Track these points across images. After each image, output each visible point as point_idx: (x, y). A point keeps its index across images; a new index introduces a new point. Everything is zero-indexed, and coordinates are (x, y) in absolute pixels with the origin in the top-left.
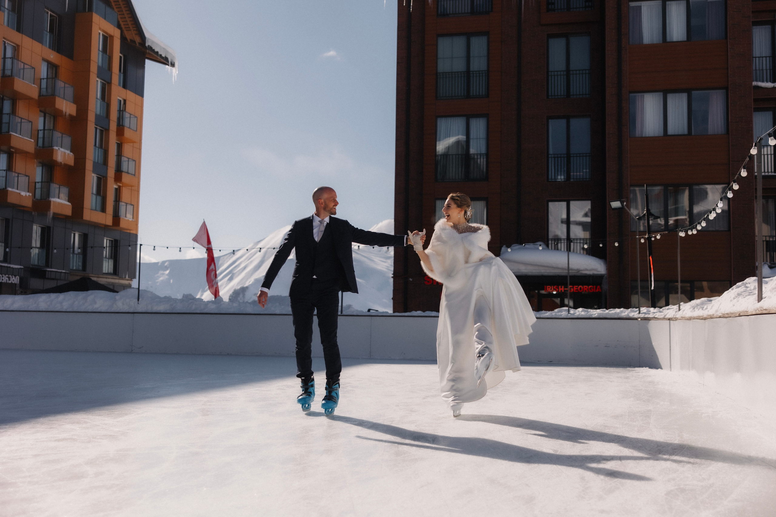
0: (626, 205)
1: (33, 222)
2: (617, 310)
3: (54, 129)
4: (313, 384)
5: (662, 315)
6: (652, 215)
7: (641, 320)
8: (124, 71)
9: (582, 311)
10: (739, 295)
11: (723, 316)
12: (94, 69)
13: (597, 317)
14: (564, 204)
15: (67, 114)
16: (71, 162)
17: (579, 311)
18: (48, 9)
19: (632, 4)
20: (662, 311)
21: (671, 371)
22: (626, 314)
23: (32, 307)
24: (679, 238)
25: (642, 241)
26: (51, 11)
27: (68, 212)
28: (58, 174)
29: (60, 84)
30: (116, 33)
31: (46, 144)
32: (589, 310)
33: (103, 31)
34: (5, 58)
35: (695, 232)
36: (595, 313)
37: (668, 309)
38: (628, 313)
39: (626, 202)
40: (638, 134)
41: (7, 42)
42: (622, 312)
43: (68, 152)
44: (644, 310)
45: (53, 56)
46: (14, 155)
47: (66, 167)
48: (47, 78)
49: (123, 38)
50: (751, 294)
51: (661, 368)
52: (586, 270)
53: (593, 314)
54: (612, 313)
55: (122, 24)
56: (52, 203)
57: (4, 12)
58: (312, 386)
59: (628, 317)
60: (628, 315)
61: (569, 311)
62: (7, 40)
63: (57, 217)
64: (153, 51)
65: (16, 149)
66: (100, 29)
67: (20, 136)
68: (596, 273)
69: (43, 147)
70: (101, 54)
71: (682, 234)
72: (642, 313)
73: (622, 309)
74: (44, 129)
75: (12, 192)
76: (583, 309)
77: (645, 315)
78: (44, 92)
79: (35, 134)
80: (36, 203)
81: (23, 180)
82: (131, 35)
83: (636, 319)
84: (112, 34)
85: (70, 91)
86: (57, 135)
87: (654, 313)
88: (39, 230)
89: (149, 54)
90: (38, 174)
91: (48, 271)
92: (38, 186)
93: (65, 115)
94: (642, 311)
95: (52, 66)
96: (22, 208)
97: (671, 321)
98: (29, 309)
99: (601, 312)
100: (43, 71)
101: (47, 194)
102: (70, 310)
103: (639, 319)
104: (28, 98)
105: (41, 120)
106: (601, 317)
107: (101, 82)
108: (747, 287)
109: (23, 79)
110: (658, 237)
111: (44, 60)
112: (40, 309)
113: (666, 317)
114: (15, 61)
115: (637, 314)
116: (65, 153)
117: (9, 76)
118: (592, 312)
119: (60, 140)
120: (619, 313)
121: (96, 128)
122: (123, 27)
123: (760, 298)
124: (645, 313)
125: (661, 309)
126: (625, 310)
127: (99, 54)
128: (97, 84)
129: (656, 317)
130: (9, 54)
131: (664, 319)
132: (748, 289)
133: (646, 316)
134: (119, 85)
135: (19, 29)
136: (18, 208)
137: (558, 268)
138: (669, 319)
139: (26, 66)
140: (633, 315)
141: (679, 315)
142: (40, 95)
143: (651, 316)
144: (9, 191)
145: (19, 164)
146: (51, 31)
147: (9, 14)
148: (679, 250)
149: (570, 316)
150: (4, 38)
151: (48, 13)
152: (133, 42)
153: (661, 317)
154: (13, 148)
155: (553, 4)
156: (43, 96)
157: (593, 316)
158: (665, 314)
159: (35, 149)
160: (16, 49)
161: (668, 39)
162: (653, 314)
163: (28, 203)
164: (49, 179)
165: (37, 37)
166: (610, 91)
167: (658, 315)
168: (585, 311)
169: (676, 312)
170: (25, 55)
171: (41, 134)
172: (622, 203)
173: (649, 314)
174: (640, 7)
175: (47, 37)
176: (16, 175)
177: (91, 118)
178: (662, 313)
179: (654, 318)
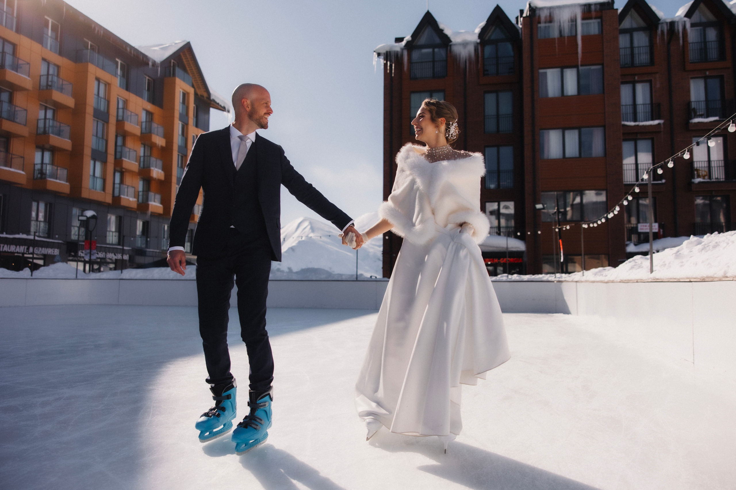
1: (137, 218)
2: (540, 276)
3: (151, 155)
4: (230, 395)
7: (557, 282)
8: (197, 117)
9: (517, 277)
10: (632, 268)
11: (621, 282)
12: (177, 115)
14: (496, 204)
15: (160, 145)
16: (162, 177)
17: (514, 277)
18: (146, 75)
19: (541, 71)
21: (578, 316)
22: (546, 278)
23: (150, 277)
24: (582, 229)
25: (557, 230)
26: (148, 76)
27: (160, 211)
28: (153, 186)
29: (155, 125)
30: (191, 91)
31: (146, 166)
33: (183, 89)
34: (118, 108)
35: (595, 225)
36: (526, 277)
37: (575, 275)
38: (548, 277)
40: (546, 157)
41: (119, 98)
42: (543, 277)
43: (160, 171)
44: (558, 275)
45: (150, 107)
46: (125, 173)
47: (159, 182)
48: (146, 122)
49: (196, 94)
50: (640, 267)
51: (571, 314)
52: (512, 248)
54: (537, 278)
55: (195, 84)
56: (150, 206)
57: (117, 77)
58: (229, 397)
59: (547, 280)
60: (548, 279)
61: (508, 276)
62: (120, 96)
63: (154, 215)
64: (216, 102)
65: (126, 169)
66: (181, 88)
67: (129, 161)
68: (519, 250)
69: (144, 167)
70: (181, 105)
71: (585, 226)
72: (557, 278)
73: (543, 275)
74: (144, 156)
75: (124, 198)
78: (144, 131)
79: (138, 159)
80: (139, 205)
81: (131, 191)
82: (201, 92)
83: (553, 282)
84: (188, 91)
85: (161, 130)
86: (153, 159)
87: (565, 277)
88: (141, 223)
89: (213, 105)
90: (140, 185)
91: (148, 251)
92: (141, 194)
93: (158, 147)
95: (149, 114)
96: (130, 209)
97: (578, 283)
98: (148, 278)
99: (530, 277)
100: (143, 117)
101: (146, 199)
102: (175, 278)
103: (555, 282)
104: (134, 135)
105: (142, 150)
106: (530, 280)
107: (182, 124)
108: (636, 262)
109: (131, 122)
110: (568, 227)
111: (144, 109)
112: (155, 278)
113: (574, 281)
114: (125, 111)
115: (554, 278)
116: (158, 172)
117: (121, 121)
118: (523, 277)
119: (154, 163)
120: (541, 278)
121: (178, 155)
122: (195, 86)
123: (652, 271)
124: (559, 278)
125: (570, 275)
127: (180, 105)
128: (179, 125)
130: (121, 105)
131: (572, 281)
132: (637, 264)
133: (560, 279)
134: (193, 125)
135: (127, 89)
136: (127, 209)
137: (493, 247)
138: (576, 282)
139: (132, 114)
140: (551, 279)
141: (584, 279)
142: (141, 133)
143: (563, 279)
144: (122, 198)
145: (128, 180)
146: (148, 90)
147: (120, 79)
149: (508, 280)
150: (118, 95)
151: (146, 78)
152: (202, 96)
153: (570, 280)
154: (124, 168)
155: (487, 71)
156: (143, 133)
157: (525, 280)
158: (573, 278)
159: (139, 169)
160: (126, 102)
161: (565, 94)
163: (135, 206)
164: (147, 189)
165: (139, 94)
166: (527, 129)
167: (568, 279)
168: (519, 277)
169: (581, 277)
170: (131, 107)
171: (142, 159)
172: (543, 205)
173: (562, 278)
174: (546, 73)
175: (146, 94)
176: (126, 187)
177: (175, 148)
178: (571, 278)
179: (565, 281)
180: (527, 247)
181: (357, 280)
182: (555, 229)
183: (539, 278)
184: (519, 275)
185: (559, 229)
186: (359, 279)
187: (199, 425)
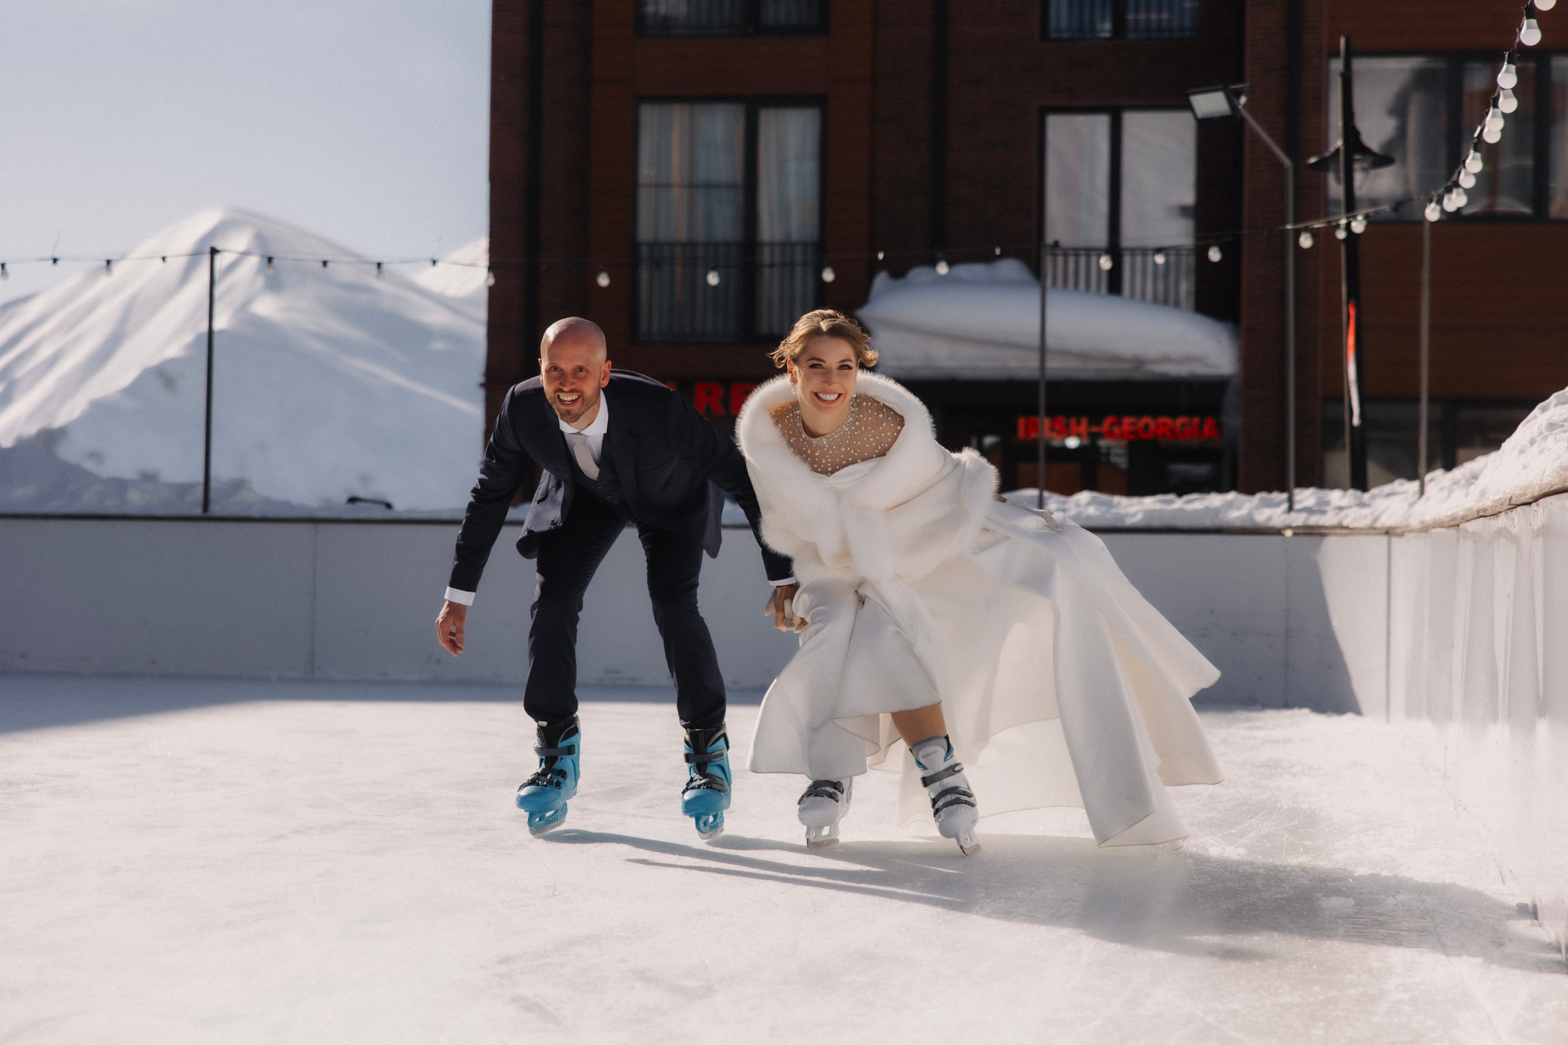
0: (1245, 106)
2: (1215, 500)
4: (573, 746)
5: (1366, 517)
6: (1366, 151)
7: (1295, 534)
9: (1089, 504)
13: (1143, 524)
14: (1101, 123)
17: (1078, 505)
20: (1367, 502)
21: (1388, 721)
22: (1244, 512)
24: (1421, 226)
25: (1306, 241)
32: (1117, 499)
35: (1460, 200)
37: (1389, 495)
38: (1252, 508)
39: (1247, 95)
42: (1230, 505)
44: (1306, 497)
51: (1357, 711)
52: (1166, 359)
53: (1126, 515)
54: (1196, 511)
58: (571, 750)
59: (1247, 524)
60: (1250, 515)
68: (1200, 370)
71: (1432, 212)
72: (1299, 511)
73: (1231, 496)
76: (1094, 498)
77: (1307, 519)
83: (1278, 532)
87: (1341, 508)
94: (1300, 502)
97: (1395, 540)
99: (1159, 506)
103: (1289, 533)
106: (1156, 523)
110: (1358, 227)
113: (1378, 525)
115: (1284, 512)
118: (1126, 506)
120: (1217, 511)
124: (1309, 511)
125: (1366, 496)
126: (1243, 498)
129: (1345, 523)
131: (1372, 530)
133: (1314, 520)
137: (1065, 353)
138: (1388, 532)
140: (1269, 519)
141: (1422, 514)
143: (1328, 520)
148: (1426, 276)
153: (1361, 525)
157: (1130, 522)
158: (1377, 513)
162: (1337, 515)
167: (1356, 517)
168: (1101, 503)
172: (1232, 97)
173: (1324, 513)
178: (1366, 511)
179: (1342, 529)
180: (1247, 358)
181: (206, 516)
182: (1297, 234)
183: (1207, 509)
184: (1103, 497)
185: (1315, 234)
186: (215, 509)
187: (523, 802)
